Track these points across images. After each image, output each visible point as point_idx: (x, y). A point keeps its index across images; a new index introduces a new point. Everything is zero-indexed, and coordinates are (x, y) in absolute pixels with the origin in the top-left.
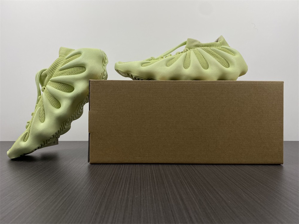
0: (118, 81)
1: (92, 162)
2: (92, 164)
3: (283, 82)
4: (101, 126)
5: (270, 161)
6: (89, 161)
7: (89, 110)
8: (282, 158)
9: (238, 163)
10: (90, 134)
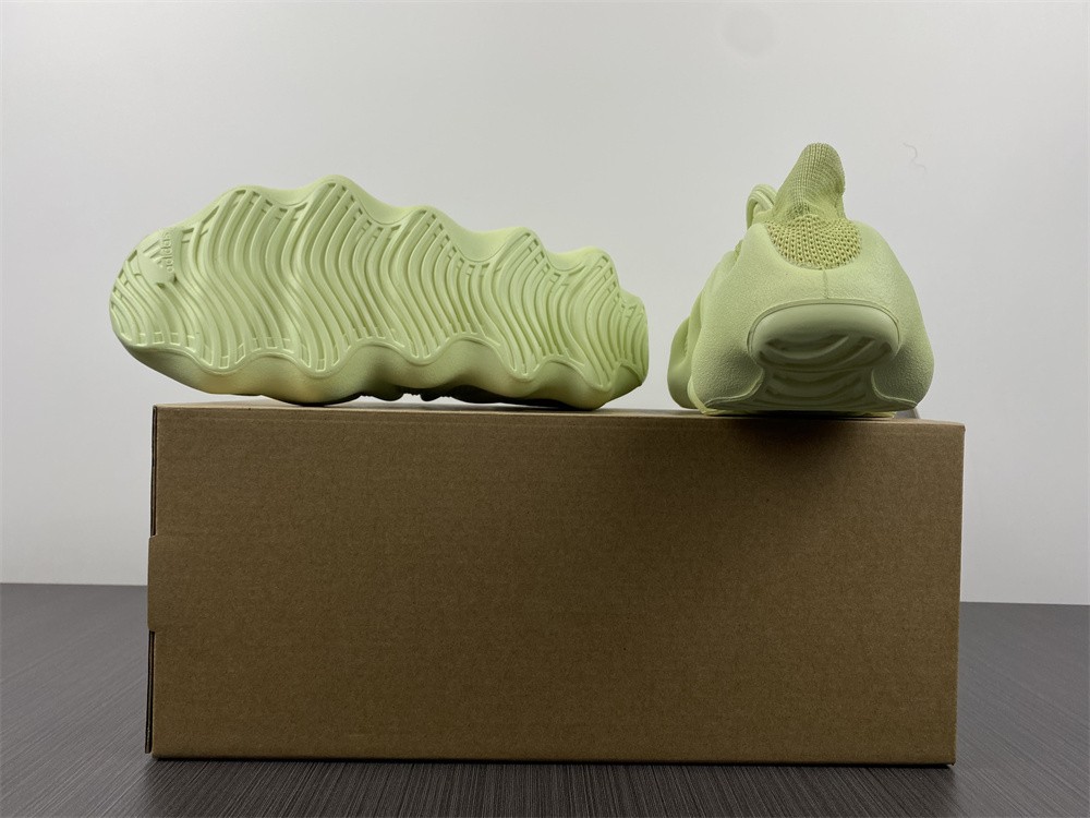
1: (164, 754)
2: (160, 759)
4: (199, 603)
6: (149, 747)
7: (153, 532)
8: (952, 740)
10: (153, 633)
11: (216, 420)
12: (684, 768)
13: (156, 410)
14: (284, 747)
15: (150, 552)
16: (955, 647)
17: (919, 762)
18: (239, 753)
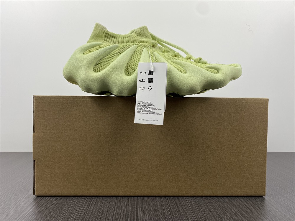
0: (68, 96)
2: (38, 196)
3: (268, 100)
4: (48, 152)
5: (250, 192)
6: (34, 193)
7: (34, 132)
8: (265, 189)
9: (212, 195)
10: (35, 161)
11: (51, 99)
12: (194, 198)
13: (34, 97)
14: (73, 193)
15: (33, 138)
16: (266, 163)
17: (255, 195)
18: (60, 195)
